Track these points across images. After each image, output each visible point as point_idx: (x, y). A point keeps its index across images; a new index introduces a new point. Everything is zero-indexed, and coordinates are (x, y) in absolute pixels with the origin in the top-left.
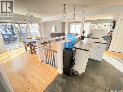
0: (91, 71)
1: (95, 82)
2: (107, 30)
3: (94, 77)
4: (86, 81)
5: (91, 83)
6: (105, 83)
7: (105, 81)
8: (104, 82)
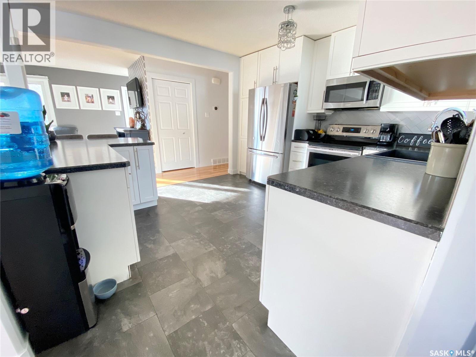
0: (154, 244)
1: (183, 260)
2: (123, 112)
3: (171, 252)
4: (160, 278)
5: (175, 272)
6: (200, 243)
7: (197, 240)
8: (196, 242)
